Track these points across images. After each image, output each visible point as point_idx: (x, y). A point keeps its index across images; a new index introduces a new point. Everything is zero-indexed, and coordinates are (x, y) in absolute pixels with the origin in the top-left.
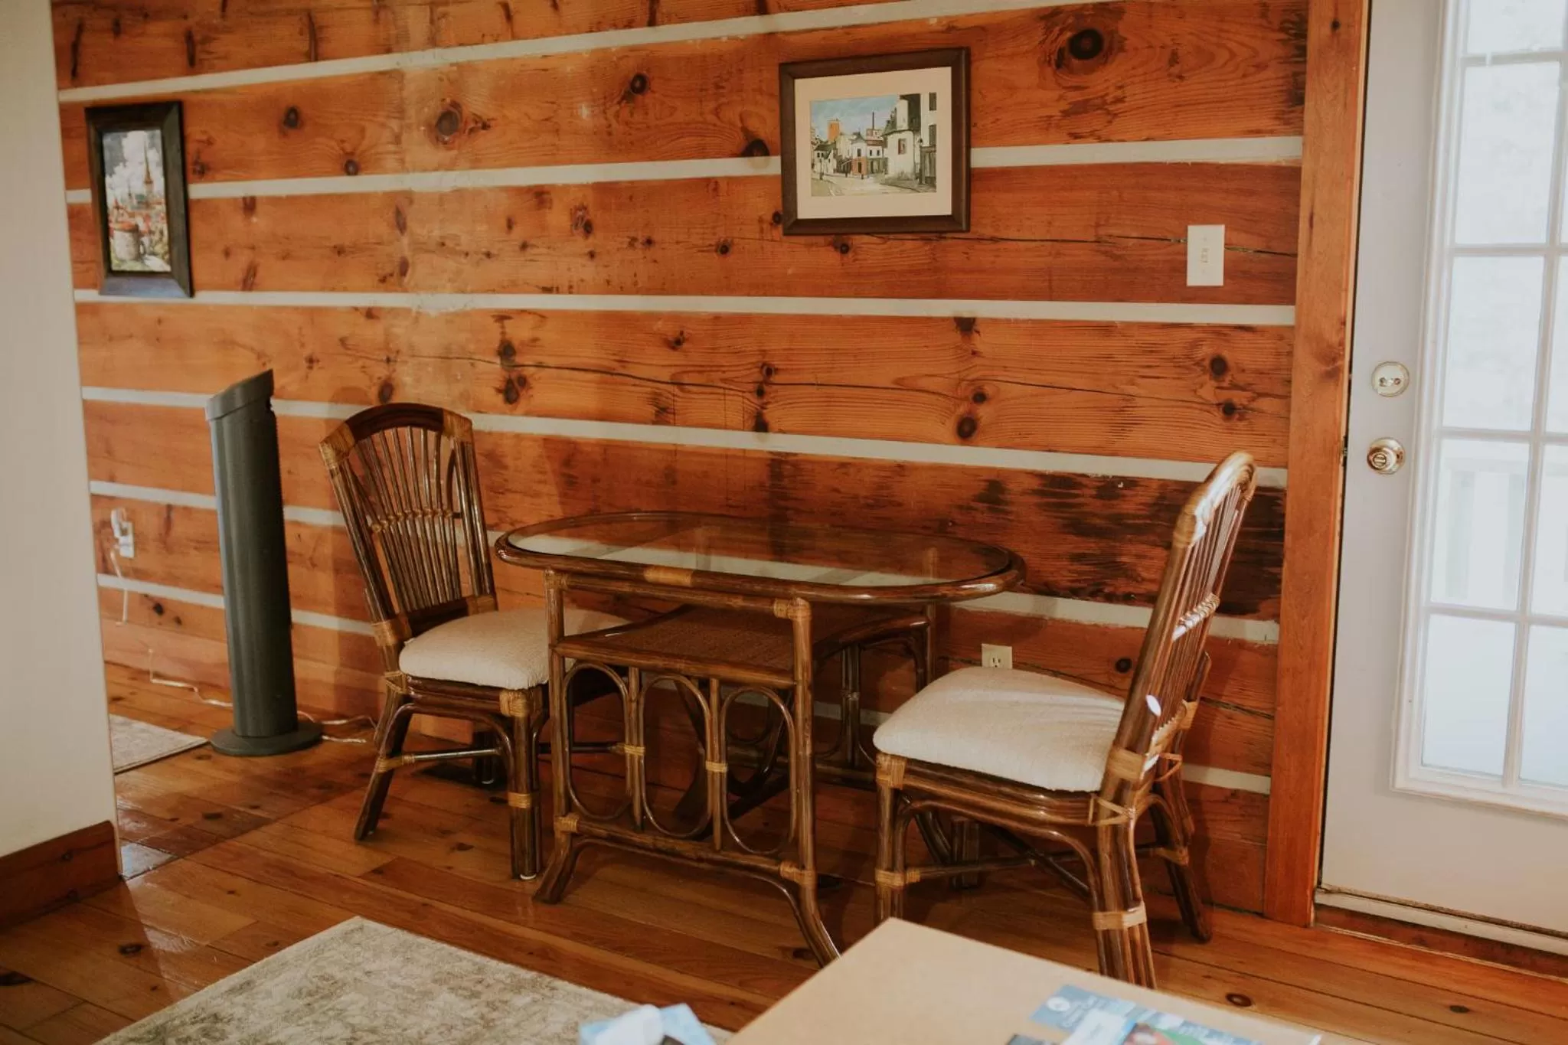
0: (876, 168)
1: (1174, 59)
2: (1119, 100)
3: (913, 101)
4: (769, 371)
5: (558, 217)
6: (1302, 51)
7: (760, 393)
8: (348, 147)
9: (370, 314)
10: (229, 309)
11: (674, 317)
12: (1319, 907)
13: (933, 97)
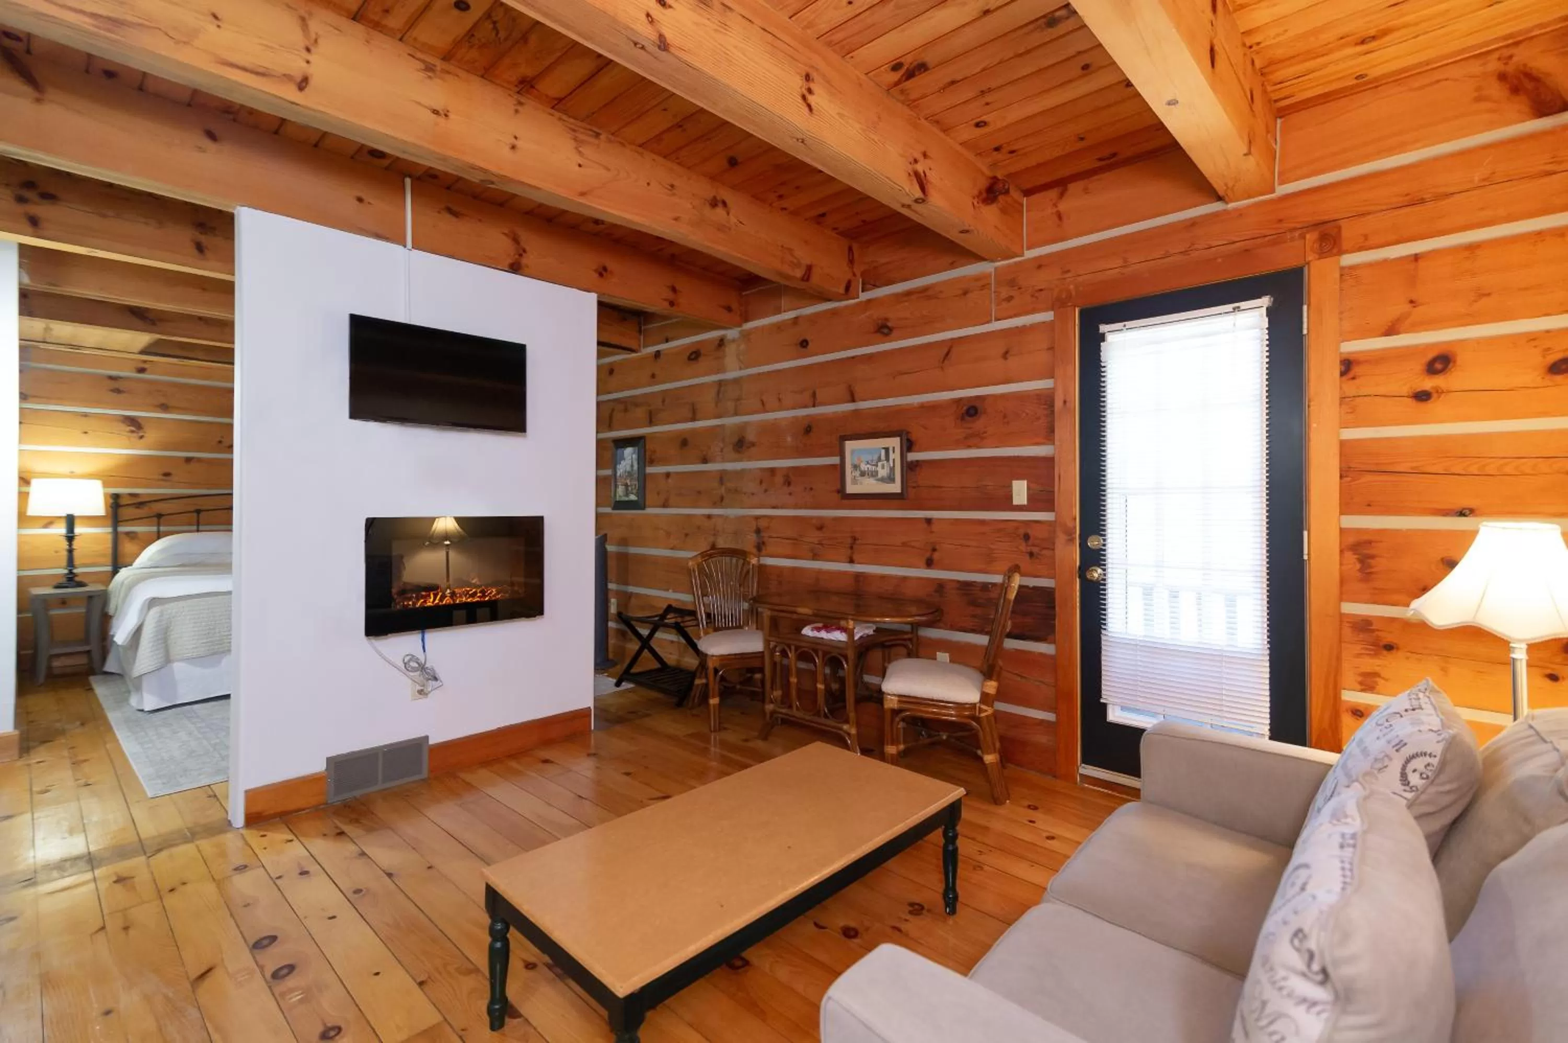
0: (874, 474)
1: (1005, 417)
2: (985, 432)
3: (887, 450)
4: (855, 539)
5: (779, 479)
6: (1053, 412)
7: (852, 548)
8: (704, 453)
9: (709, 517)
10: (657, 516)
11: (820, 518)
12: (1081, 775)
13: (894, 448)
